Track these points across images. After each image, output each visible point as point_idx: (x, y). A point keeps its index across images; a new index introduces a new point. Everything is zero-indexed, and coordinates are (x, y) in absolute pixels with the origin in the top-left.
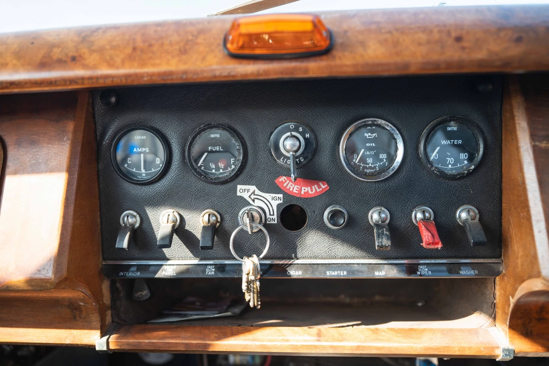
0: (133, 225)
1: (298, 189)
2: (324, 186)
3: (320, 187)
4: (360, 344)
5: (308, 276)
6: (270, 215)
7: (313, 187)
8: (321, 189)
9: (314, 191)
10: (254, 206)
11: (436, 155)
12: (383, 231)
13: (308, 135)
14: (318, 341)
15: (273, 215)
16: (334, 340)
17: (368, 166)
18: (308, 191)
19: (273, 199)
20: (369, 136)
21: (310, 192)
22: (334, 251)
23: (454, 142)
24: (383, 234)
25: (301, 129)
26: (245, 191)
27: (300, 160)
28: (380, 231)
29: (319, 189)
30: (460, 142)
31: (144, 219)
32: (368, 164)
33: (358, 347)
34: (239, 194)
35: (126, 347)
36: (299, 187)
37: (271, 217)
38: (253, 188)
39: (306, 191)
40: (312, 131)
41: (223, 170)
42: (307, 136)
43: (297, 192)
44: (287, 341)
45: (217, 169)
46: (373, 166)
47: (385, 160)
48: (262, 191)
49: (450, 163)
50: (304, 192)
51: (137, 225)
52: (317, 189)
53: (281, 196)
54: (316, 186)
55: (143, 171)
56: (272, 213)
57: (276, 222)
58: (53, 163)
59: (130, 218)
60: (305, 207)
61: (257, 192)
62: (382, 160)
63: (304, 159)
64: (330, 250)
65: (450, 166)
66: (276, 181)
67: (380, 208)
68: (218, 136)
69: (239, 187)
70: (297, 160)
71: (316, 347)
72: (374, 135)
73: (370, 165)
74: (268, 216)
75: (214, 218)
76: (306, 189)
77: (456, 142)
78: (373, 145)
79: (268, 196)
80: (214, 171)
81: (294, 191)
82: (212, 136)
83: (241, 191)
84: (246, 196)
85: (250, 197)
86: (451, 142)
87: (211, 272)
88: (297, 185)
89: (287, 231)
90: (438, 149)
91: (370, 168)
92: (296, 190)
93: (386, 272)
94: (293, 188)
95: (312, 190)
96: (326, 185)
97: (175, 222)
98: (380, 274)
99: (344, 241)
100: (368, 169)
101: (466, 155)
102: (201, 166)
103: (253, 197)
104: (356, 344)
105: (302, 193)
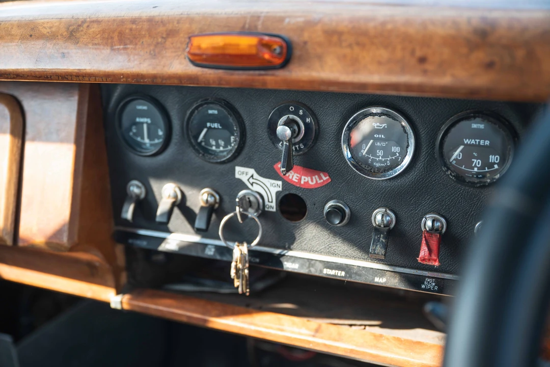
0: (138, 196)
1: (298, 178)
2: (325, 178)
3: (320, 178)
4: (354, 347)
5: (304, 271)
6: (269, 201)
7: (314, 177)
8: (322, 181)
9: (315, 182)
10: (252, 191)
11: (460, 155)
12: (379, 238)
13: (309, 120)
14: (314, 336)
15: (272, 202)
16: (330, 339)
17: (377, 159)
18: (308, 181)
19: (272, 185)
20: (377, 126)
21: (310, 183)
22: (334, 248)
23: (479, 142)
24: (379, 241)
25: (301, 112)
26: (243, 173)
27: (299, 147)
28: (376, 238)
29: (320, 180)
30: (487, 143)
31: (149, 191)
32: (379, 157)
33: (352, 351)
34: (237, 176)
35: (137, 309)
36: (299, 176)
37: (270, 204)
38: (251, 171)
39: (306, 180)
40: (314, 115)
41: (224, 147)
42: (307, 120)
43: (297, 181)
44: (282, 330)
45: (218, 146)
46: (383, 159)
47: (398, 155)
48: (261, 175)
49: (475, 166)
50: (304, 182)
51: (143, 196)
52: (318, 180)
53: (280, 183)
54: (316, 176)
55: (147, 141)
56: (270, 200)
57: (274, 210)
58: (63, 134)
59: (135, 188)
60: (304, 197)
61: (256, 176)
62: (394, 154)
63: (305, 145)
64: (330, 247)
65: (476, 169)
66: (275, 166)
67: (384, 210)
68: (216, 112)
69: (238, 169)
70: (297, 146)
71: (309, 342)
72: (384, 125)
73: (380, 158)
74: (266, 203)
75: (213, 199)
76: (306, 178)
77: (482, 142)
78: (383, 136)
79: (268, 182)
80: (214, 148)
81: (294, 179)
82: (210, 112)
83: (240, 173)
84: (244, 179)
85: (248, 180)
86: (476, 142)
87: (210, 252)
88: (297, 173)
89: (285, 220)
90: (461, 147)
91: (380, 161)
92: (296, 179)
93: (387, 279)
94: (293, 176)
95: (312, 181)
96: (328, 177)
97: (176, 197)
98: (380, 281)
99: (344, 239)
100: (377, 162)
101: (497, 158)
102: (201, 142)
103: (251, 180)
104: (350, 347)
105: (302, 182)
